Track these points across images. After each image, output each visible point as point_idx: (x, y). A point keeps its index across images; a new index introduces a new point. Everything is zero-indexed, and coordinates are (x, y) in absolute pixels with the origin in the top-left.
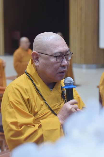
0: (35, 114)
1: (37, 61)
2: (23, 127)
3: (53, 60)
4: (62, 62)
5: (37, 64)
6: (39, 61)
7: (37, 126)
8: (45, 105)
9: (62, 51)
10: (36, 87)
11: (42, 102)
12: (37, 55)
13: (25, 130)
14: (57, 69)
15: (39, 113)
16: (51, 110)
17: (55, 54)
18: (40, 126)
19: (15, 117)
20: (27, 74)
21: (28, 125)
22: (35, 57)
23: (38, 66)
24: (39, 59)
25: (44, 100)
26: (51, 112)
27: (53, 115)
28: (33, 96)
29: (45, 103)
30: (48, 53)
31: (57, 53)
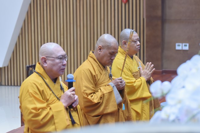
0: (47, 100)
1: (45, 63)
2: (40, 110)
3: (58, 61)
4: (63, 62)
5: (45, 65)
6: (46, 63)
7: (49, 108)
8: (52, 94)
9: (63, 55)
10: (45, 82)
11: (51, 92)
12: (45, 59)
13: (41, 112)
14: (60, 67)
15: (50, 99)
16: (57, 97)
17: (59, 56)
18: (50, 109)
19: (35, 103)
20: (38, 73)
21: (43, 109)
22: (43, 60)
23: (46, 67)
24: (47, 61)
25: (52, 90)
26: (57, 99)
27: (58, 101)
28: (45, 88)
29: (53, 92)
30: (54, 56)
31: (60, 56)
